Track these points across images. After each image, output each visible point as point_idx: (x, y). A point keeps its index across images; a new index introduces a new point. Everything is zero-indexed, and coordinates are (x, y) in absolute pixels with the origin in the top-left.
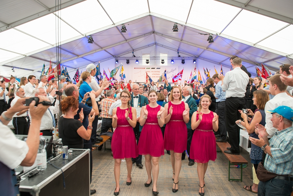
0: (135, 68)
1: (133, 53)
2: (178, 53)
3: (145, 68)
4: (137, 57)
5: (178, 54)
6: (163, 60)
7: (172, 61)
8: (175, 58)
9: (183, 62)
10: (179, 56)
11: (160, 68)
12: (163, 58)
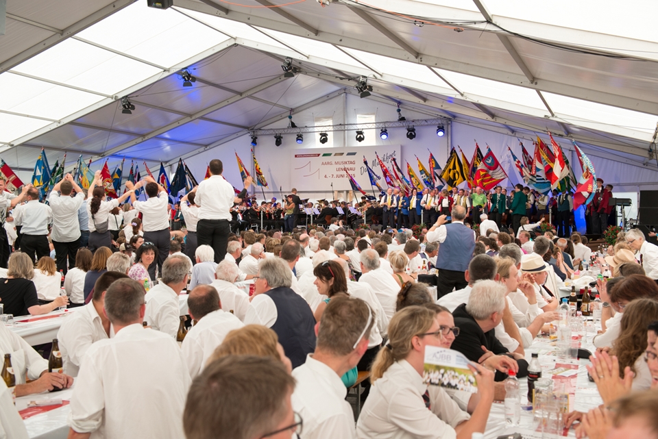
0: (296, 156)
1: (290, 117)
2: (399, 111)
3: (319, 155)
4: (300, 128)
5: (397, 113)
6: (360, 133)
7: (384, 132)
8: (391, 125)
9: (411, 134)
10: (402, 119)
11: (354, 154)
12: (359, 127)
